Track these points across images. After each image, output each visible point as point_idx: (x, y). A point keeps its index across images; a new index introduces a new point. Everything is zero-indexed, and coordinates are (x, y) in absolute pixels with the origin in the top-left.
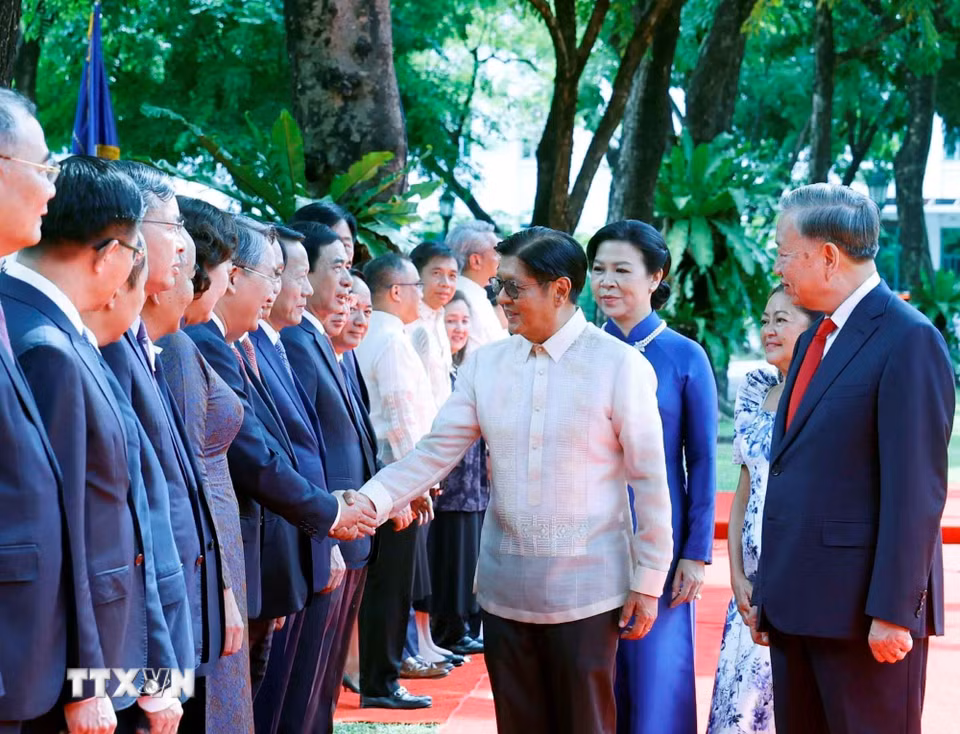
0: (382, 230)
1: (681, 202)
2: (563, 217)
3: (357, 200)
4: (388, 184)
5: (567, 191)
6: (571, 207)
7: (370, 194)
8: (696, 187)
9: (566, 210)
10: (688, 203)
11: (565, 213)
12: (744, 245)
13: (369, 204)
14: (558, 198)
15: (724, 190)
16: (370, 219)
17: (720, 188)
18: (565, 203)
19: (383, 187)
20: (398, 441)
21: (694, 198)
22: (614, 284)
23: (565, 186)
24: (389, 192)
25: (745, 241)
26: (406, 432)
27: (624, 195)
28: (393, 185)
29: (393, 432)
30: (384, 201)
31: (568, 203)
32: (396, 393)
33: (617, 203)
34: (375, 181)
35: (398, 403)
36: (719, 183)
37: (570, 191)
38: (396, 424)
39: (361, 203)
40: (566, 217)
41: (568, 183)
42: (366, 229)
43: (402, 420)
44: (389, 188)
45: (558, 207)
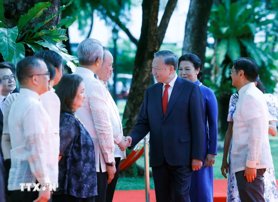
0: (45, 45)
1: (224, 30)
2: (155, 37)
3: (33, 29)
4: (49, 20)
5: (157, 24)
6: (159, 32)
7: (40, 25)
8: (231, 22)
9: (156, 34)
10: (227, 30)
11: (156, 36)
12: (256, 52)
13: (39, 31)
14: (152, 28)
15: (246, 24)
16: (40, 38)
17: (244, 23)
18: (156, 30)
19: (47, 21)
20: (34, 162)
21: (231, 28)
22: (186, 73)
23: (156, 22)
24: (50, 24)
25: (257, 50)
26: (39, 157)
27: (193, 26)
28: (52, 20)
29: (31, 156)
30: (47, 29)
31: (157, 30)
32: (34, 135)
33: (189, 31)
34: (42, 18)
35: (35, 140)
36: (243, 20)
37: (158, 24)
38: (33, 152)
39: (35, 30)
40: (156, 38)
41: (157, 20)
42: (37, 44)
43: (37, 150)
44: (50, 22)
45: (152, 32)
